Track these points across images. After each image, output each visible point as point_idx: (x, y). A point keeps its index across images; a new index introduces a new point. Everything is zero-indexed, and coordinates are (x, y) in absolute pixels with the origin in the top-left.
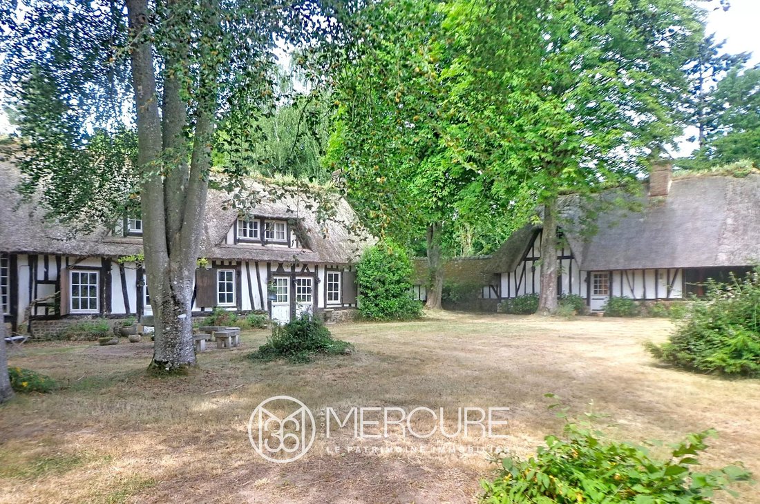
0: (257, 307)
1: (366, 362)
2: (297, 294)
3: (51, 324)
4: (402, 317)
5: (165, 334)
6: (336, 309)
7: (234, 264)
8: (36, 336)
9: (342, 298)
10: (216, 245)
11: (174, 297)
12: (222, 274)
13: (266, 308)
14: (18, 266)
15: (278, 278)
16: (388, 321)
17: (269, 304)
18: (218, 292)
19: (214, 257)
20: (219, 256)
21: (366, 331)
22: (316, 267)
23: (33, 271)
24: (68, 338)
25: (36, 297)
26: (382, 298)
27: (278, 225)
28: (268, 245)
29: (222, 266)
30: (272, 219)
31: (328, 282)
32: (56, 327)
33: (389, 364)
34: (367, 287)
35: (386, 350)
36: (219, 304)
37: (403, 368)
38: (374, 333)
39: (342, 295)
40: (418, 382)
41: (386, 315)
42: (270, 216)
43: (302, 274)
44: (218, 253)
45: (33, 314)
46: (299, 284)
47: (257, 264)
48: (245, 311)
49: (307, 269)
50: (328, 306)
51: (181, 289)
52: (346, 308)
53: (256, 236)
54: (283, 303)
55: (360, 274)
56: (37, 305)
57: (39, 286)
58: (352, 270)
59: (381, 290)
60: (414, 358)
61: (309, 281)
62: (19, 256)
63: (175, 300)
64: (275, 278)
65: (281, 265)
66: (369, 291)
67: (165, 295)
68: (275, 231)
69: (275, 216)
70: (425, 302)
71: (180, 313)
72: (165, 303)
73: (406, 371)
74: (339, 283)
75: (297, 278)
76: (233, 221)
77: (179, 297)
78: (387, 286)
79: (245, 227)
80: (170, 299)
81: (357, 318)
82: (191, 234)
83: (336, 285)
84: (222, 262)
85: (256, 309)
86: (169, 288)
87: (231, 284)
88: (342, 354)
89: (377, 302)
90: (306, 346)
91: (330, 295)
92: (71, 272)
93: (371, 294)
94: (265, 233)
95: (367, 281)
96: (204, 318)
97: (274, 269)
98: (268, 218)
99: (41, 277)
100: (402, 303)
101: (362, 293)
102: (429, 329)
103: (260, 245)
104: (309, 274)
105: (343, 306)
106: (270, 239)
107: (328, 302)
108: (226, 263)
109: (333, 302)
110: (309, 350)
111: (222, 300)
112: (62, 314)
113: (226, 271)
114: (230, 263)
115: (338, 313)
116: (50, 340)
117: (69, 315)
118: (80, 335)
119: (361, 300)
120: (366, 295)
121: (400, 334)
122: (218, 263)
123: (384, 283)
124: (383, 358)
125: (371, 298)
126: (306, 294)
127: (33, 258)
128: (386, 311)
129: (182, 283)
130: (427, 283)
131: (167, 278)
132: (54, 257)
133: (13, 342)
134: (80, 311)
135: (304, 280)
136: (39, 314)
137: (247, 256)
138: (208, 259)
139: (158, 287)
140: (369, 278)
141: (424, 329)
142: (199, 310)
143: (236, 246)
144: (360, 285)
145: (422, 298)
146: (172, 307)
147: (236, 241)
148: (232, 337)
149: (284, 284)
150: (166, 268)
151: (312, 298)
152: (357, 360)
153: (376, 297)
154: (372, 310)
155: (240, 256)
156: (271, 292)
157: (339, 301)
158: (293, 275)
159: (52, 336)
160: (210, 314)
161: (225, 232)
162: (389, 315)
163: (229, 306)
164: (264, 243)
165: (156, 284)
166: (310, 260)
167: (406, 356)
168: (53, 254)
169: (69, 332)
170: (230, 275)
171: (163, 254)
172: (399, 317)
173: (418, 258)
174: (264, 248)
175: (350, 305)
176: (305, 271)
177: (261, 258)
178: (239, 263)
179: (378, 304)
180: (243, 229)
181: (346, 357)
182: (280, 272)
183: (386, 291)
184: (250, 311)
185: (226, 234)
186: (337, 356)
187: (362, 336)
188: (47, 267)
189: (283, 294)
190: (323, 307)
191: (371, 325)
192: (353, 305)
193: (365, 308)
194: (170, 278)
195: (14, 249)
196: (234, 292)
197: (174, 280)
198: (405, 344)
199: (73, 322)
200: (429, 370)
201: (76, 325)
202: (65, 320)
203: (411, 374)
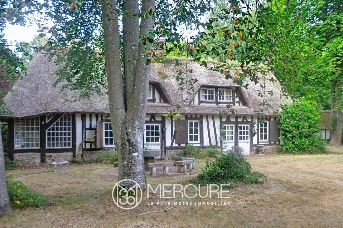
0: (213, 143)
1: (274, 190)
2: (239, 135)
3: (93, 153)
4: (311, 152)
5: (123, 166)
6: (265, 145)
7: (199, 117)
8: (85, 160)
9: (269, 138)
10: (187, 105)
11: (129, 141)
12: (191, 123)
13: (219, 145)
14: (76, 120)
15: (227, 125)
16: (301, 154)
17: (221, 142)
18: (189, 135)
19: (186, 112)
20: (189, 112)
21: (284, 161)
22: (252, 118)
23: (84, 123)
24: (101, 162)
25: (85, 138)
26: (297, 138)
27: (227, 91)
28: (220, 105)
29: (191, 118)
30: (223, 87)
31: (260, 128)
32: (96, 155)
33: (293, 192)
34: (286, 131)
35: (295, 179)
36: (190, 142)
37: (305, 198)
38: (289, 163)
39: (269, 136)
40: (315, 215)
41: (300, 149)
42: (221, 85)
43: (243, 122)
44: (188, 110)
45: (84, 147)
46: (241, 129)
47: (213, 116)
48: (206, 146)
49: (246, 119)
50: (260, 143)
51: (134, 135)
52: (272, 145)
53: (212, 99)
54: (230, 141)
55: (282, 122)
56: (86, 142)
57: (87, 131)
58: (276, 119)
59: (296, 132)
60: (316, 188)
61: (247, 127)
62: (76, 115)
63: (129, 143)
64: (224, 125)
65: (228, 117)
66: (288, 134)
67: (123, 139)
68: (225, 95)
69: (225, 86)
70: (329, 140)
71: (133, 152)
72: (123, 144)
73: (306, 202)
74: (268, 128)
75: (239, 125)
76: (197, 90)
77: (133, 140)
78: (300, 131)
79: (206, 93)
80: (126, 142)
81: (280, 151)
82: (140, 95)
83: (266, 130)
84: (191, 116)
85: (213, 145)
86: (125, 134)
87: (197, 129)
88: (256, 183)
89: (294, 141)
90: (229, 175)
91: (262, 136)
92: (104, 123)
93: (289, 135)
94: (219, 96)
95: (287, 127)
96: (180, 150)
97: (224, 120)
98: (219, 87)
99: (88, 126)
100: (312, 141)
101: (283, 135)
102: (331, 161)
103: (215, 104)
104: (247, 122)
105: (270, 143)
106: (221, 101)
107: (260, 140)
108: (194, 117)
109: (264, 140)
110: (232, 178)
111: (191, 139)
112: (98, 148)
113: (194, 121)
114: (196, 116)
115: (266, 148)
116: (92, 163)
117: (103, 148)
118: (107, 160)
119: (283, 139)
120: (286, 136)
121: (308, 165)
122: (189, 116)
123: (298, 128)
124: (290, 187)
125: (290, 138)
126: (246, 135)
127: (83, 116)
128: (300, 147)
129: (135, 130)
130: (331, 128)
131: (124, 128)
132: (95, 114)
133: (61, 165)
134: (109, 146)
135: (244, 127)
136: (87, 147)
137: (206, 112)
138: (181, 114)
139: (118, 133)
140: (288, 124)
141: (327, 161)
142: (177, 145)
143: (199, 106)
144: (282, 129)
145: (328, 138)
146: (128, 148)
147: (200, 102)
148: (187, 165)
149: (231, 130)
150: (124, 120)
151: (249, 138)
152: (268, 189)
153: (292, 137)
154: (290, 146)
155: (202, 112)
156: (222, 134)
157: (267, 140)
158: (236, 123)
159: (94, 160)
160: (184, 148)
161: (193, 97)
162: (302, 150)
163: (195, 143)
164: (218, 103)
165: (117, 132)
166: (247, 113)
167: (309, 185)
168: (93, 113)
169: (102, 158)
170: (196, 124)
171: (121, 111)
172: (309, 151)
173: (325, 111)
174: (217, 106)
175: (275, 142)
176: (245, 120)
177: (215, 113)
178: (202, 116)
179: (294, 142)
180: (204, 94)
181: (259, 186)
182: (228, 122)
183: (300, 133)
184: (208, 146)
185: (194, 98)
186: (253, 184)
187: (279, 166)
188: (91, 120)
189: (230, 136)
190: (257, 144)
191: (288, 156)
192: (277, 143)
193: (285, 145)
194: (126, 127)
195: (73, 110)
196: (199, 135)
197: (129, 129)
198: (310, 173)
199: (105, 152)
200: (326, 202)
201: (107, 154)
202: (100, 151)
203: (311, 205)
